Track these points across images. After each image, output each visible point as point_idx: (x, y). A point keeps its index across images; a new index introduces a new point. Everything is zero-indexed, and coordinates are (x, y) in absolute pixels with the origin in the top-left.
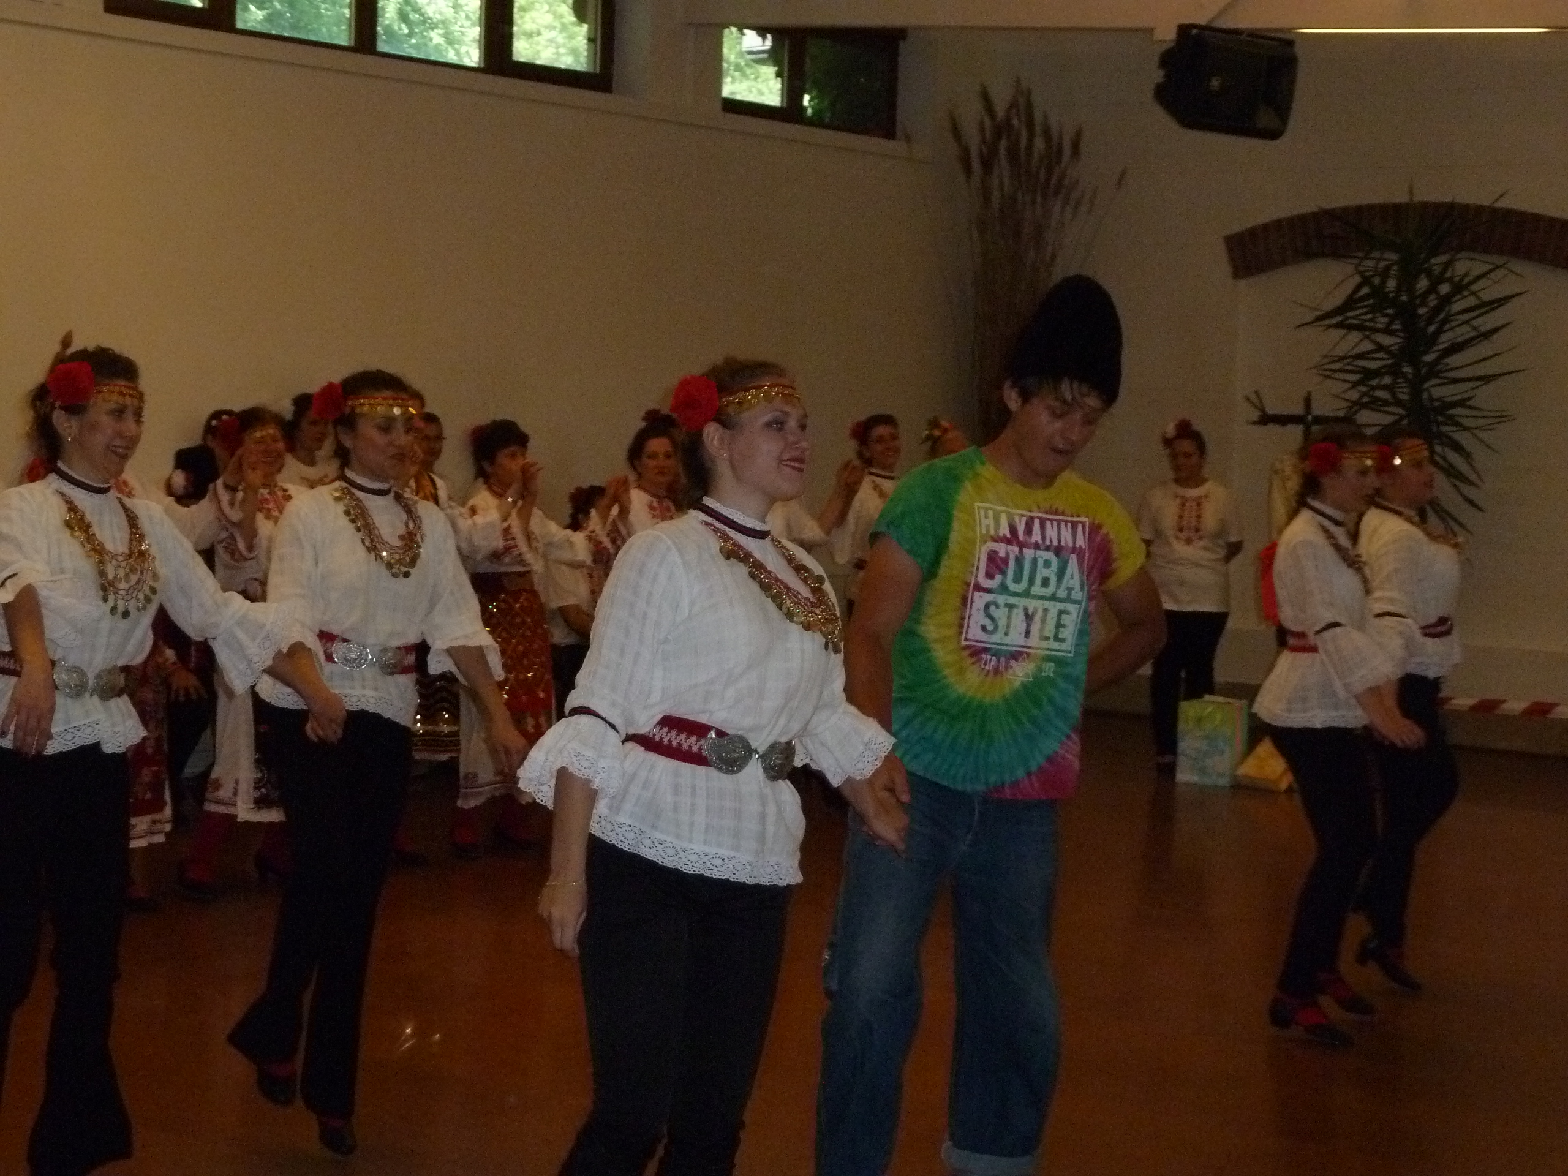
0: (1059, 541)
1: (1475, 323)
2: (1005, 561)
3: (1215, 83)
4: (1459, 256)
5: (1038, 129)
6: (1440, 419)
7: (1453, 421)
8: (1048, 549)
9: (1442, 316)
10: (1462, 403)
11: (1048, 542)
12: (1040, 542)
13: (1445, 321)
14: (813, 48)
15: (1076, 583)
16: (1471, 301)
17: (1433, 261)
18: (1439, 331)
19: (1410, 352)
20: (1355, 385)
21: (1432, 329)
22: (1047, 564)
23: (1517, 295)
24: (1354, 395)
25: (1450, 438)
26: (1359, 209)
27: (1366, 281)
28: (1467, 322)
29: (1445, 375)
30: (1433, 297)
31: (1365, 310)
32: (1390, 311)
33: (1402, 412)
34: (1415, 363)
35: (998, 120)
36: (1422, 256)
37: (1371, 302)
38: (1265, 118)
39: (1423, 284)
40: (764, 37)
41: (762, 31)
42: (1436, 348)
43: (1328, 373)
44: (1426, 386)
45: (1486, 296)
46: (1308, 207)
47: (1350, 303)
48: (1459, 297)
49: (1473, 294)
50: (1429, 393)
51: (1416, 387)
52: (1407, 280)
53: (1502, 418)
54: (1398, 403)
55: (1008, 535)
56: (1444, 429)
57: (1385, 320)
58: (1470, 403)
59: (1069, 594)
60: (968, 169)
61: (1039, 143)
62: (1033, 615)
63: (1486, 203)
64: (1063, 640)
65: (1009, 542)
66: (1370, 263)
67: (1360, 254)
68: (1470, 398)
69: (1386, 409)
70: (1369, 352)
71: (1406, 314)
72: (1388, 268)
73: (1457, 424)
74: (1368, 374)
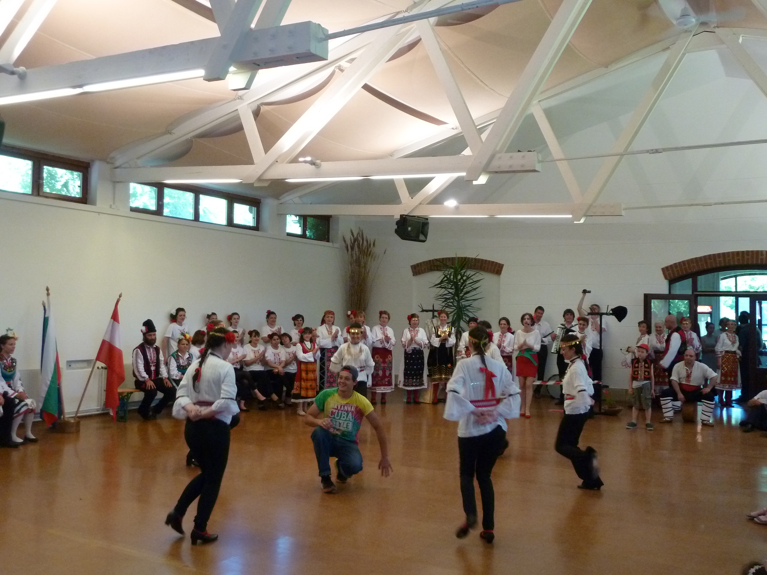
0: (348, 409)
1: (472, 286)
2: (335, 413)
3: (409, 229)
4: (468, 270)
5: (365, 240)
6: (464, 310)
7: (467, 310)
8: (345, 411)
9: (464, 285)
10: (469, 306)
11: (345, 410)
12: (343, 410)
13: (465, 286)
14: (309, 219)
15: (351, 418)
16: (471, 281)
17: (462, 271)
18: (464, 288)
19: (457, 294)
20: (444, 302)
21: (462, 288)
22: (344, 414)
23: (481, 279)
24: (444, 304)
25: (466, 314)
26: (443, 259)
27: (446, 276)
28: (470, 286)
29: (465, 300)
30: (462, 280)
31: (446, 283)
32: (452, 284)
33: (455, 308)
34: (458, 296)
35: (355, 237)
36: (459, 270)
37: (447, 281)
38: (422, 237)
39: (459, 277)
40: (296, 217)
41: (296, 215)
42: (463, 293)
43: (437, 299)
44: (460, 302)
45: (475, 280)
46: (431, 258)
47: (442, 282)
48: (469, 280)
49: (472, 279)
50: (462, 304)
51: (458, 302)
52: (455, 276)
53: (479, 309)
54: (454, 306)
55: (336, 408)
56: (465, 312)
57: (451, 286)
58: (471, 306)
59: (349, 420)
60: (348, 250)
61: (365, 243)
62: (341, 423)
63: (474, 257)
64: (349, 428)
65: (336, 409)
66: (447, 272)
67: (444, 270)
68: (471, 305)
69: (451, 307)
70: (447, 294)
71: (456, 284)
72: (451, 273)
73: (469, 311)
74: (447, 299)
